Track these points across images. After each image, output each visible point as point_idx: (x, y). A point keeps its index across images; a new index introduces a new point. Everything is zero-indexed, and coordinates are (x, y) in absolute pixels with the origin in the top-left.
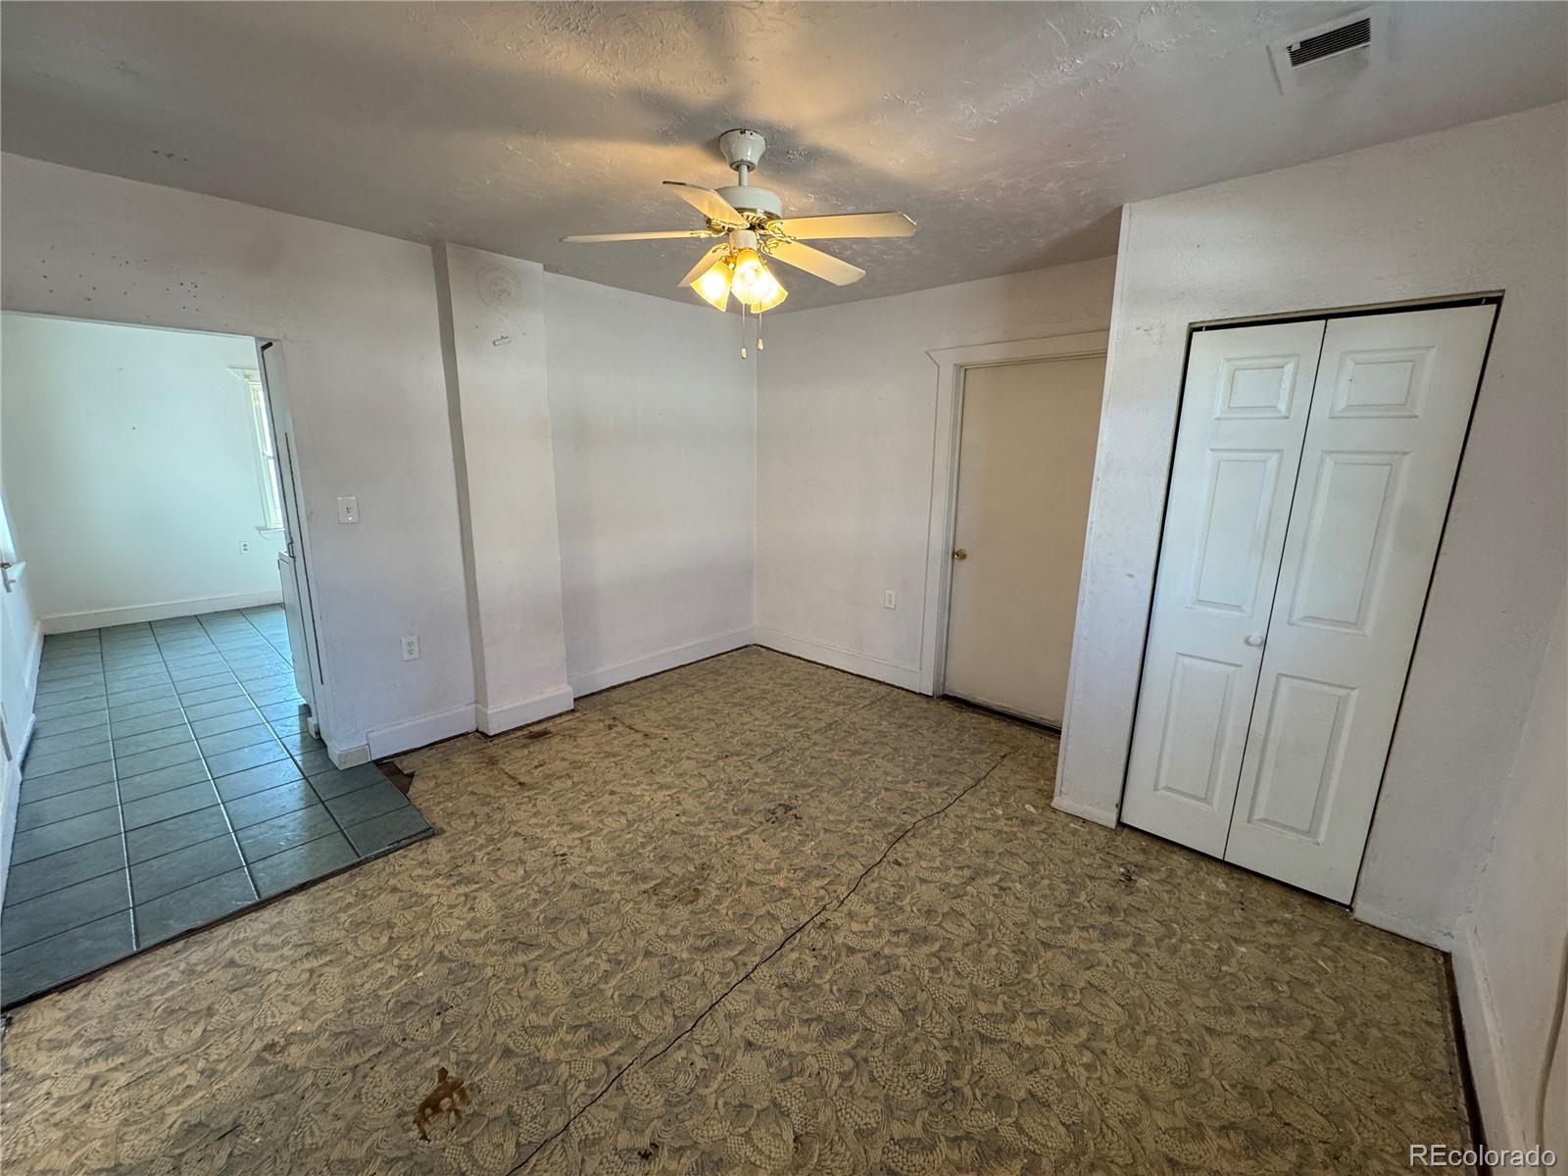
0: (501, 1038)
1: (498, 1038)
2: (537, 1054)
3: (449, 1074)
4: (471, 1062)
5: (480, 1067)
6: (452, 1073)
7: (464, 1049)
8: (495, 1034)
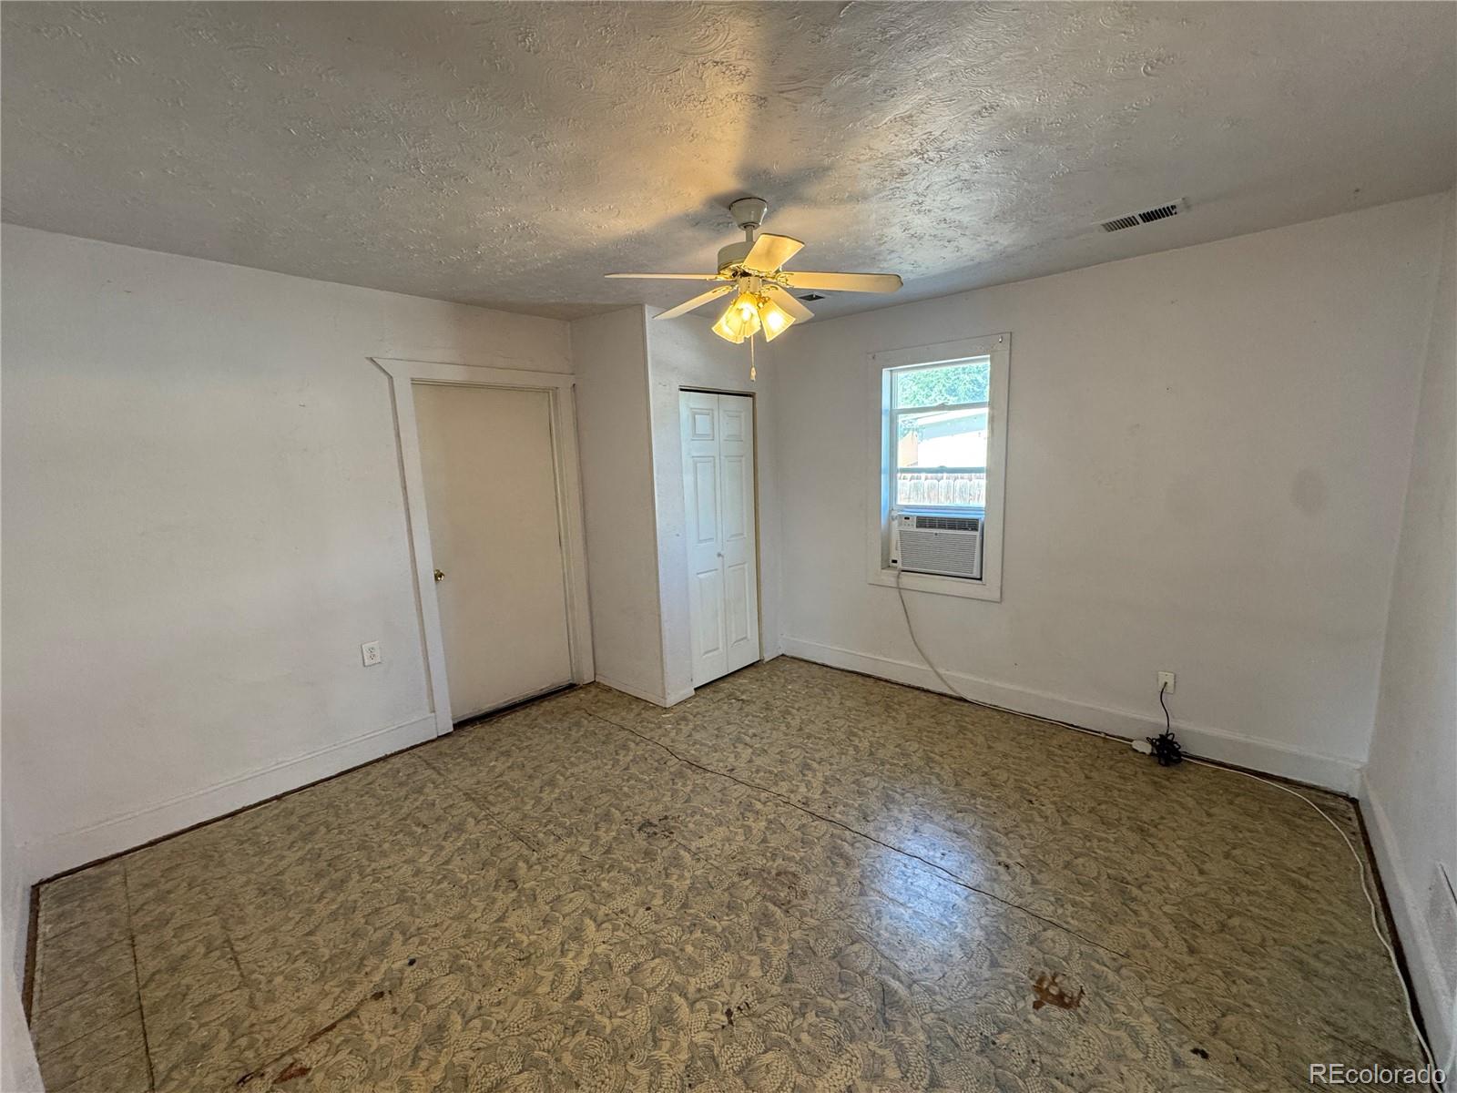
0: (987, 974)
1: (987, 976)
2: (984, 942)
3: (1035, 1000)
4: (1016, 987)
5: (1016, 979)
6: (1032, 998)
7: (1010, 998)
8: (986, 980)
